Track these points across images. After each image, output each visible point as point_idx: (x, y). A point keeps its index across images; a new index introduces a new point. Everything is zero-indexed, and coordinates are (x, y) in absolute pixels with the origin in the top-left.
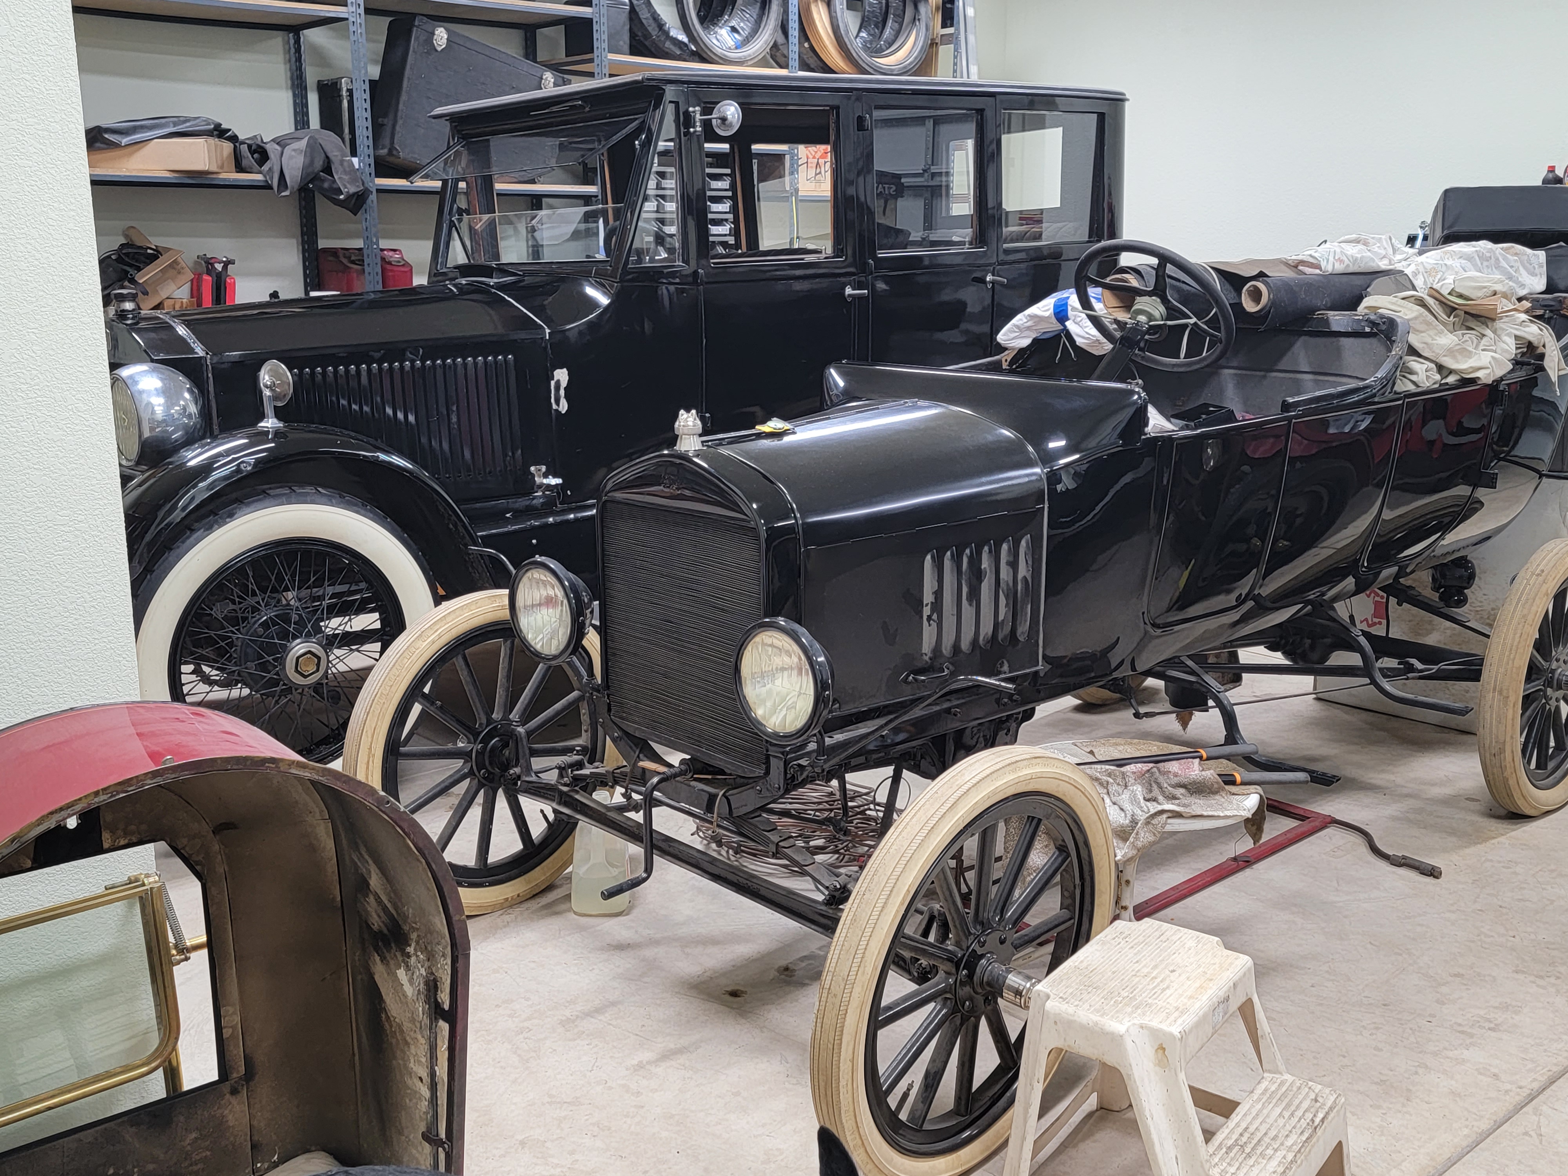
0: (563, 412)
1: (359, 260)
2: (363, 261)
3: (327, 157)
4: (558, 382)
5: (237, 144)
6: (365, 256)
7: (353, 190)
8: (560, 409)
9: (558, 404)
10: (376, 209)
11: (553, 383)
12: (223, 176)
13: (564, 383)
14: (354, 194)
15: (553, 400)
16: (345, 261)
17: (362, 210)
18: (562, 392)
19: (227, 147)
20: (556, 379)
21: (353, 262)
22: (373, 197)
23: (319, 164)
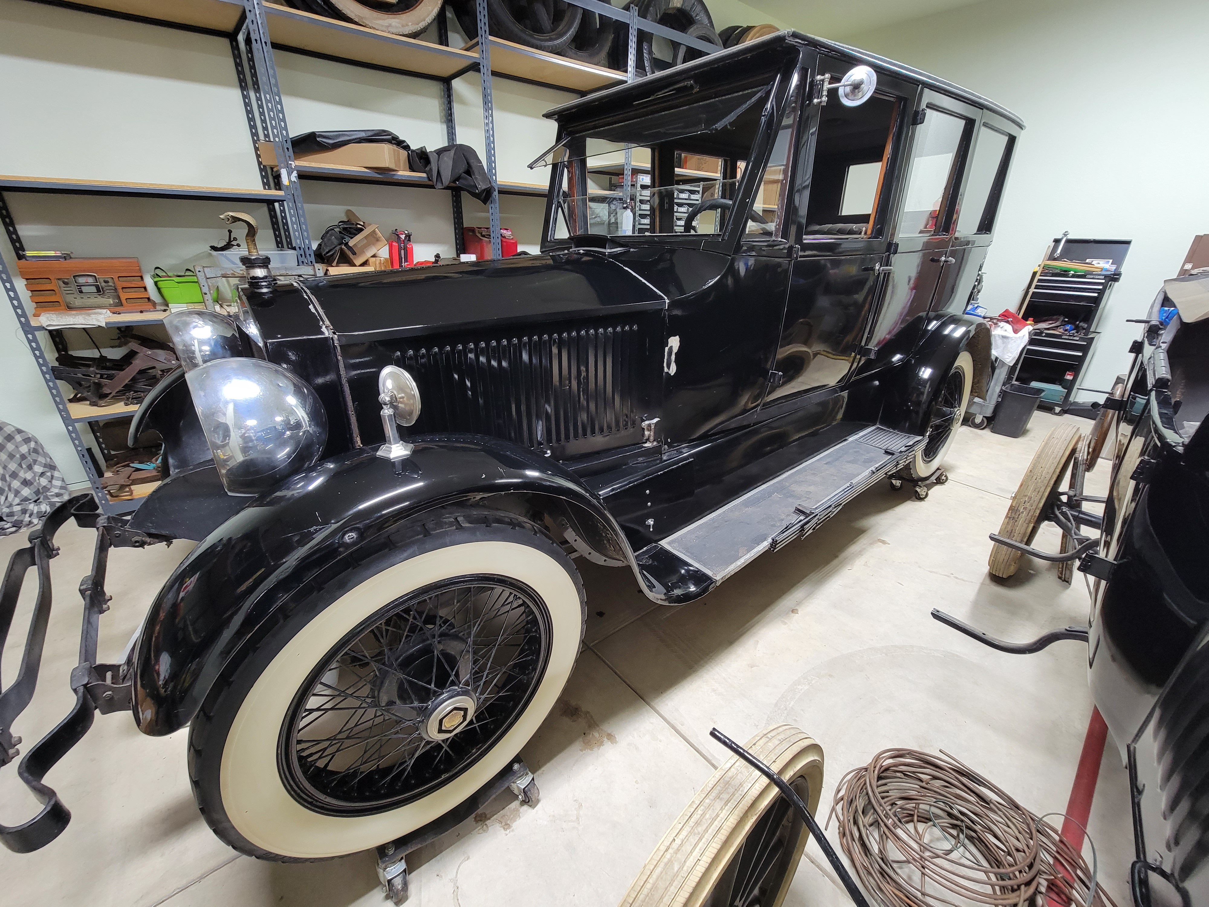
0: (672, 374)
1: (487, 235)
2: (490, 235)
3: (468, 163)
4: (671, 347)
5: (410, 152)
6: (491, 232)
7: (484, 187)
8: (670, 372)
9: (669, 368)
10: (497, 201)
11: (667, 349)
12: (401, 173)
13: (675, 350)
14: (485, 190)
15: (665, 365)
16: (479, 235)
17: (490, 201)
18: (673, 357)
19: (404, 154)
20: (669, 346)
21: (484, 236)
22: (496, 193)
23: (463, 167)
